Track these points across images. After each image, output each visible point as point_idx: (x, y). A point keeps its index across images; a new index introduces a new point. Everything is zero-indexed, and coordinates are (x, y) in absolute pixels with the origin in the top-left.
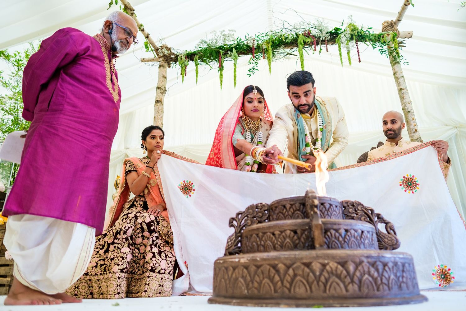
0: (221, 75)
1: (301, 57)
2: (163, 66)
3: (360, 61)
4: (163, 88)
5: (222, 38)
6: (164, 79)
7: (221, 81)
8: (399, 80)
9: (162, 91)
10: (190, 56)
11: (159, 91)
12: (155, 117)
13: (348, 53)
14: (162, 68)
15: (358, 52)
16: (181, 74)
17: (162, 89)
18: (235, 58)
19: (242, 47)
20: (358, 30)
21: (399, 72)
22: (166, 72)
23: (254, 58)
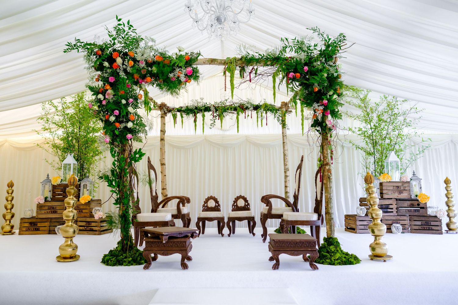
0: (195, 125)
1: (237, 118)
2: (163, 117)
3: (267, 125)
4: (164, 131)
5: (196, 103)
6: (164, 125)
7: (196, 129)
8: (284, 138)
9: (164, 133)
10: (179, 110)
11: (162, 133)
12: (161, 148)
13: (262, 120)
14: (163, 118)
15: (267, 119)
16: (174, 122)
18: (204, 116)
19: (207, 109)
20: (268, 107)
21: (284, 133)
22: (165, 120)
23: (213, 117)
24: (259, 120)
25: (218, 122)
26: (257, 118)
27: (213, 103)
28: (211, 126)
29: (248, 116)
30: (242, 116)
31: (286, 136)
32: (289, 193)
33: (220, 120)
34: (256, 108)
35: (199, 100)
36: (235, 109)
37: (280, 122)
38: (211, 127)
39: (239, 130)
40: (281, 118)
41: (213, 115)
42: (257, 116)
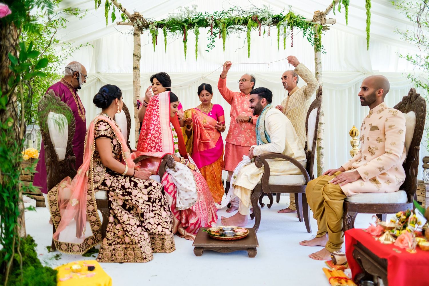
0: (185, 46)
1: (248, 35)
2: (137, 35)
3: (292, 46)
4: (139, 55)
5: (186, 12)
6: (139, 46)
7: (185, 53)
8: (317, 66)
9: (138, 58)
10: (160, 25)
11: (135, 58)
12: (134, 81)
13: (285, 39)
14: (136, 36)
15: (292, 37)
16: (153, 43)
17: (137, 56)
18: (197, 33)
19: (202, 23)
20: (294, 19)
21: (318, 59)
22: (140, 39)
23: (212, 35)
24: (282, 37)
25: (218, 41)
26: (278, 35)
27: (212, 13)
28: (208, 47)
29: (265, 32)
30: (255, 32)
31: (320, 63)
32: (323, 148)
33: (221, 39)
34: (277, 20)
35: (191, 9)
36: (245, 22)
37: (312, 42)
38: (208, 49)
39: (250, 53)
40: (313, 36)
41: (212, 31)
42: (279, 33)
